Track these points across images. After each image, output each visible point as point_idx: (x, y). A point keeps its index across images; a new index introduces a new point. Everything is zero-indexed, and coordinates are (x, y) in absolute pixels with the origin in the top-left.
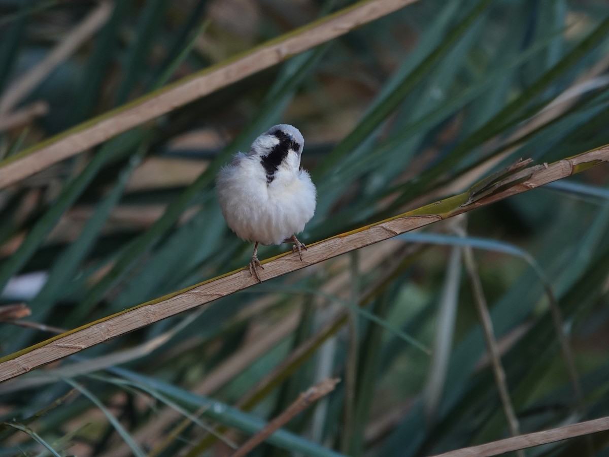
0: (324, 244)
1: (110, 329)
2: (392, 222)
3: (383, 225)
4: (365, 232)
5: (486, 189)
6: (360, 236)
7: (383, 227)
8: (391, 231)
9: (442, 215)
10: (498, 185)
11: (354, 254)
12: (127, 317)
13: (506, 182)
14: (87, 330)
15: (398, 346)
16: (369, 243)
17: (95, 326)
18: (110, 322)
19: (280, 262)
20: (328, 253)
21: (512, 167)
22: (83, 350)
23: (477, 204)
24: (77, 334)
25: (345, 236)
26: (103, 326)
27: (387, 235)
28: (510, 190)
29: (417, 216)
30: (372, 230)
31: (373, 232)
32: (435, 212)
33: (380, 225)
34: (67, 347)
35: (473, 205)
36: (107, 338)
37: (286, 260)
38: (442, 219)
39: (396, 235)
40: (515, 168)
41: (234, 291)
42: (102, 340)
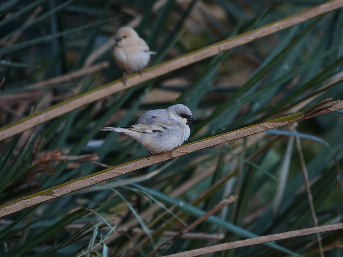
0: (236, 132)
1: (136, 165)
2: (267, 124)
3: (263, 124)
4: (255, 127)
5: (311, 110)
6: (253, 129)
7: (263, 125)
8: (267, 128)
9: (291, 121)
10: (317, 109)
11: (245, 138)
12: (144, 161)
13: (321, 108)
14: (126, 165)
15: (265, 179)
16: (257, 132)
17: (129, 164)
18: (136, 162)
19: (215, 139)
20: (238, 136)
21: (323, 101)
22: (123, 174)
23: (306, 117)
24: (121, 167)
25: (246, 129)
26: (133, 164)
27: (265, 129)
28: (322, 111)
29: (279, 121)
30: (258, 127)
31: (259, 128)
32: (287, 120)
33: (262, 125)
34: (116, 173)
35: (305, 117)
36: (135, 169)
37: (218, 138)
38: (290, 123)
39: (269, 129)
40: (325, 101)
41: (194, 151)
42: (132, 170)
